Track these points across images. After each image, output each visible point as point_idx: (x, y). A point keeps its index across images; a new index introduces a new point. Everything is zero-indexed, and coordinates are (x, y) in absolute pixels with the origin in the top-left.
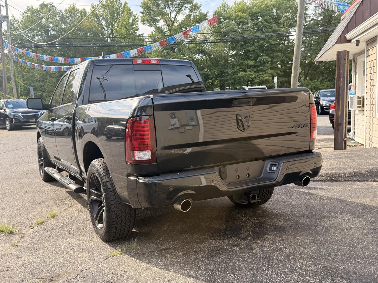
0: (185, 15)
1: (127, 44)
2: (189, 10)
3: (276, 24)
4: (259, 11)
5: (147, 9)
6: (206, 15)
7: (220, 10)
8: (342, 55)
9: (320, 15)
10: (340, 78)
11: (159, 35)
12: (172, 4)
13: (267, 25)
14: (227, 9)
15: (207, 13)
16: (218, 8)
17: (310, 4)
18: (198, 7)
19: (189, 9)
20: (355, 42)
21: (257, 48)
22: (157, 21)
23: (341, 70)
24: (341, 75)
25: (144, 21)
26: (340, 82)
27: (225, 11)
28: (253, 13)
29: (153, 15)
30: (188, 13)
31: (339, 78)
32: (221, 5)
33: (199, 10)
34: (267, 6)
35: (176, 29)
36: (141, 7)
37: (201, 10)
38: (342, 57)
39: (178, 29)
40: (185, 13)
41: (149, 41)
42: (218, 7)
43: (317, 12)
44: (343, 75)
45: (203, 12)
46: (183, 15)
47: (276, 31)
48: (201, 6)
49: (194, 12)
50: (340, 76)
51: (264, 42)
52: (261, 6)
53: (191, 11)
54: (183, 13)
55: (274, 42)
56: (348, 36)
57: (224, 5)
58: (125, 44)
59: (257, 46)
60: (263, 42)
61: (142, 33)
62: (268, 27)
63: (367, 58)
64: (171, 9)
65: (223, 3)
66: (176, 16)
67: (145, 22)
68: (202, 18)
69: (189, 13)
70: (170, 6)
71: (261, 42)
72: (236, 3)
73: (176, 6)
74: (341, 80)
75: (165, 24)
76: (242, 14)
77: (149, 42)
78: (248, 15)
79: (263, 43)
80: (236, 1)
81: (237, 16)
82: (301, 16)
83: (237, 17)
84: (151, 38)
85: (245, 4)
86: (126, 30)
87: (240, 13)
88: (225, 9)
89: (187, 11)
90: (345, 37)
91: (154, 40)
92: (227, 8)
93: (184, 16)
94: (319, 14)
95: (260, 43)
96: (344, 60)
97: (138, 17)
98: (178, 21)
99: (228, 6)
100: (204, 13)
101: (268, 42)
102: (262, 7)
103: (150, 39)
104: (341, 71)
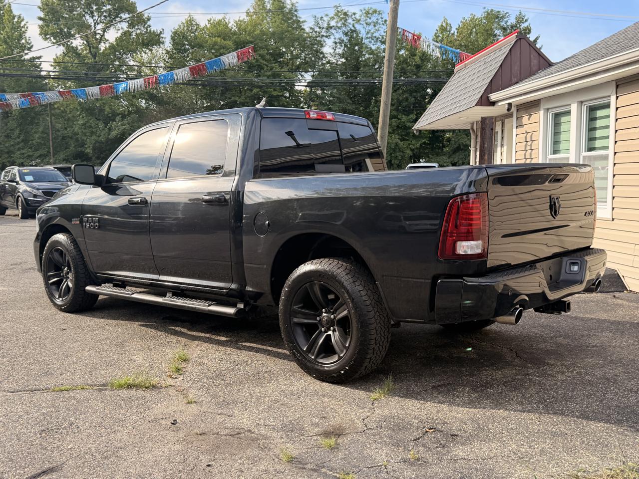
0: (121, 32)
1: (7, 72)
2: (127, 24)
3: (277, 64)
4: (251, 40)
5: (53, 14)
6: (159, 35)
7: (183, 29)
8: (488, 122)
9: (342, 56)
10: (484, 155)
11: (75, 62)
12: (98, 10)
13: (264, 64)
14: (196, 30)
15: (161, 32)
16: (179, 26)
17: (326, 37)
18: (144, 20)
19: (128, 21)
20: (507, 106)
21: (248, 99)
22: (70, 36)
23: (486, 143)
24: (486, 151)
25: (46, 35)
26: (484, 161)
27: (192, 33)
28: (241, 41)
29: (64, 25)
30: (126, 29)
31: (482, 155)
32: (184, 21)
33: (146, 26)
34: (263, 33)
35: (107, 54)
36: (41, 8)
37: (149, 26)
38: (488, 126)
39: (110, 53)
40: (120, 28)
41: (55, 70)
42: (180, 24)
43: (337, 50)
44: (489, 150)
45: (153, 29)
46: (116, 31)
47: (279, 76)
48: (150, 19)
49: (137, 27)
50: (485, 153)
51: (261, 91)
52: (254, 31)
53: (132, 25)
54: (117, 27)
55: (275, 92)
56: (493, 97)
57: (190, 22)
58: (4, 72)
59: (249, 97)
60: (258, 90)
61: (39, 55)
62: (265, 67)
63: (517, 128)
64: (96, 18)
65: (189, 18)
66: (104, 31)
67: (48, 36)
68: (153, 40)
69: (128, 28)
70: (95, 14)
71: (255, 91)
72: (212, 21)
73: (105, 14)
74: (486, 157)
75: (84, 43)
76: (223, 41)
77: (55, 72)
78: (233, 44)
79: (259, 92)
80: (211, 19)
81: (215, 43)
82: (391, 61)
83: (216, 45)
84: (59, 66)
85: (226, 25)
86: (6, 48)
87: (219, 39)
88: (192, 29)
89: (125, 26)
90: (488, 97)
91: (66, 69)
92: (195, 28)
93: (117, 33)
94: (339, 55)
95: (253, 92)
96: (491, 131)
97: (25, 25)
98: (108, 40)
99: (197, 25)
100: (156, 31)
101: (267, 91)
102: (255, 33)
103: (57, 68)
104: (486, 146)
